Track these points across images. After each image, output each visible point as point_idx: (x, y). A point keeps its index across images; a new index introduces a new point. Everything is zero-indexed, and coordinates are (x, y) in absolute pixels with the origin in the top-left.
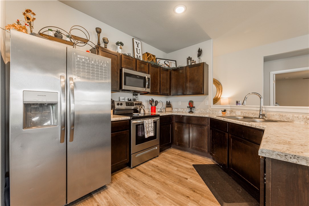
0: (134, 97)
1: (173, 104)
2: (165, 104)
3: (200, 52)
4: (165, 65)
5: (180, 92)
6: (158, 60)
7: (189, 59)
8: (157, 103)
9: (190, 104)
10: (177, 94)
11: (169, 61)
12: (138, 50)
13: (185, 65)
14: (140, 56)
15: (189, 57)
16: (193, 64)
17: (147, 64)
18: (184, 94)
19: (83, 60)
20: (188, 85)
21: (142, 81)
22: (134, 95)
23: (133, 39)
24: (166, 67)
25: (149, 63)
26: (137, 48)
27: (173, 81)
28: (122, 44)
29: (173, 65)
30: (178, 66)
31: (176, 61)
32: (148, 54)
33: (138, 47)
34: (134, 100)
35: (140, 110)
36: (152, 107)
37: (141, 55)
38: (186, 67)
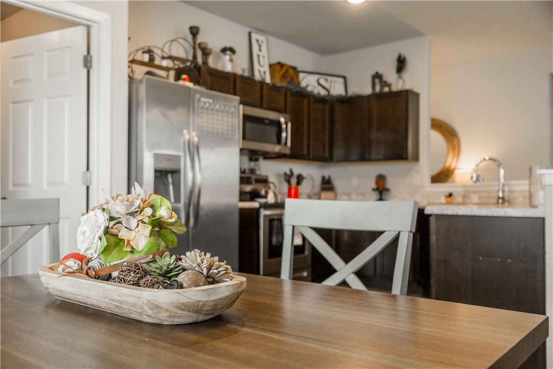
0: (252, 164)
1: (338, 183)
2: (318, 182)
3: (401, 64)
4: (320, 88)
5: (355, 152)
6: (301, 75)
7: (377, 76)
8: (300, 179)
9: (377, 182)
10: (347, 159)
11: (329, 78)
12: (261, 58)
13: (368, 91)
14: (265, 72)
15: (377, 73)
16: (386, 89)
17: (283, 91)
18: (364, 158)
19: (207, 105)
20: (374, 135)
21: (273, 130)
22: (251, 159)
23: (250, 34)
24: (323, 93)
25: (286, 89)
26: (259, 53)
27: (339, 128)
28: (232, 51)
29: (337, 89)
30: (350, 93)
31: (344, 78)
32: (281, 65)
33: (260, 50)
34: (252, 171)
35: (267, 193)
36: (290, 189)
37: (266, 69)
38: (369, 97)
